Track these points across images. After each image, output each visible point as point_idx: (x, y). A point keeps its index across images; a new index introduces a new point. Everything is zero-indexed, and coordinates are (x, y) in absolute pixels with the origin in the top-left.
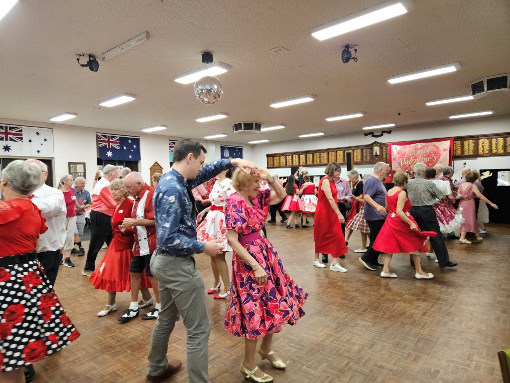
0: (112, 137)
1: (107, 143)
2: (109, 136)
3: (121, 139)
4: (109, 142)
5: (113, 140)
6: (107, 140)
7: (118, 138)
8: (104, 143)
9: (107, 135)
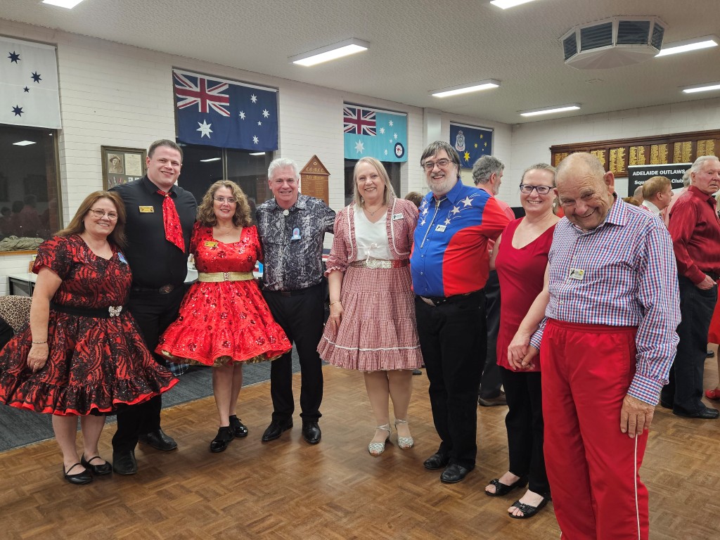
0: (211, 84)
1: (199, 100)
2: (202, 81)
3: (232, 90)
4: (202, 95)
5: (215, 93)
6: (198, 90)
7: (227, 87)
8: (191, 99)
9: (199, 76)
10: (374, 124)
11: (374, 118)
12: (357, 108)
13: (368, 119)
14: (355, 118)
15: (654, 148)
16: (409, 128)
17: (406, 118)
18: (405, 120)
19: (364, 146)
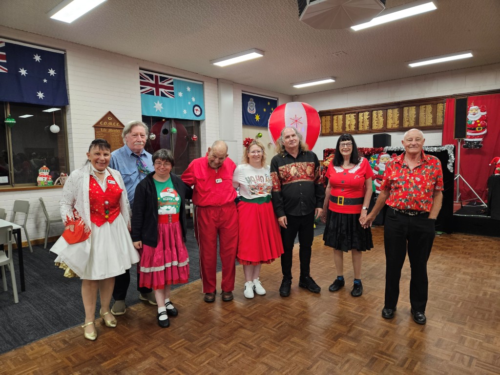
10: (172, 88)
11: (172, 83)
12: (154, 74)
13: (165, 84)
14: (153, 82)
15: (390, 111)
16: (206, 94)
17: (203, 85)
18: (202, 87)
19: (163, 106)
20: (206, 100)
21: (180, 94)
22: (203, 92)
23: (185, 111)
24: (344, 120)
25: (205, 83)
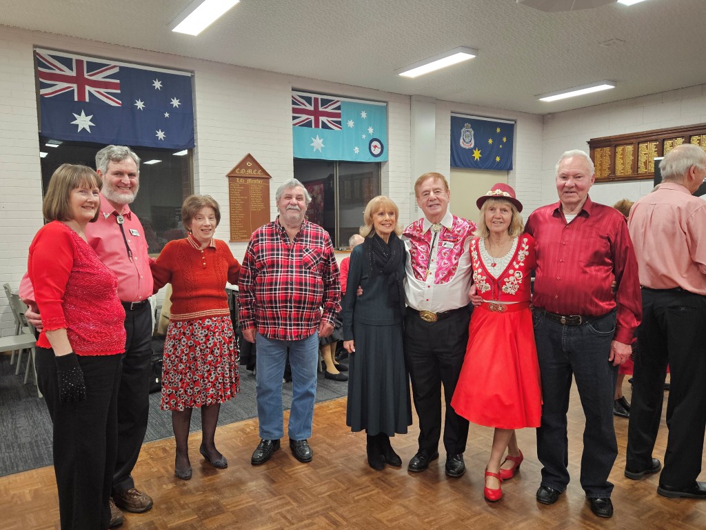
0: (93, 67)
1: (75, 86)
2: (80, 63)
3: (124, 73)
4: (80, 81)
5: (99, 78)
6: (74, 74)
7: (116, 70)
8: (61, 85)
9: (74, 57)
10: (338, 115)
11: (339, 108)
12: (313, 96)
13: (329, 110)
14: (311, 108)
16: (391, 120)
17: (386, 108)
18: (385, 110)
19: (323, 143)
20: (390, 131)
21: (351, 124)
22: (387, 118)
23: (356, 148)
24: (636, 154)
25: (390, 104)
